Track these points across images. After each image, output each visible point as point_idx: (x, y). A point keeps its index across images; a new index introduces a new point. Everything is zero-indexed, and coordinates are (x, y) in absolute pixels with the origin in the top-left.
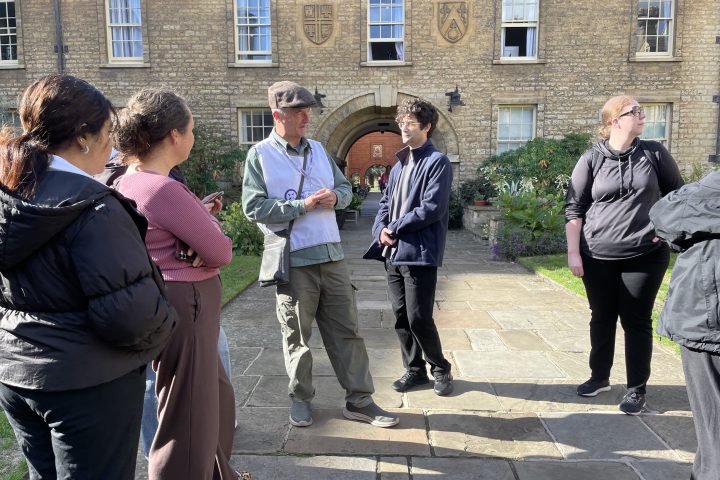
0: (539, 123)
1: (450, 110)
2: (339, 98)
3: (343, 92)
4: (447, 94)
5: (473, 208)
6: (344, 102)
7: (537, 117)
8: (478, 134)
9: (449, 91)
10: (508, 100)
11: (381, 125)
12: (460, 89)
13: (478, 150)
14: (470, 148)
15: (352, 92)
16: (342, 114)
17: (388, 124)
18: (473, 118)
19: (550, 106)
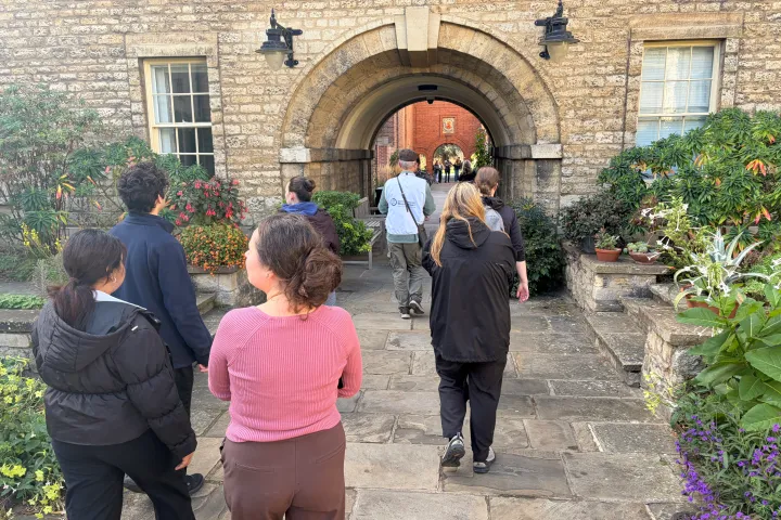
0: (727, 78)
1: (545, 55)
2: (327, 35)
3: (333, 23)
4: (538, 23)
5: (597, 265)
6: (337, 44)
7: (722, 65)
8: (599, 102)
9: (544, 15)
10: (664, 31)
11: (422, 88)
12: (565, 13)
13: (599, 135)
14: (582, 132)
15: (351, 23)
16: (334, 67)
17: (435, 87)
18: (588, 70)
19: (749, 44)
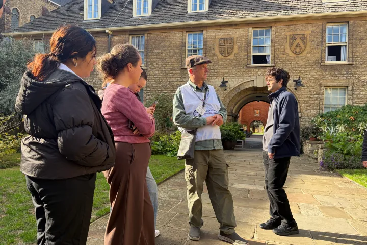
0: (349, 97)
1: (296, 89)
2: (235, 83)
3: (237, 80)
4: (294, 81)
5: (309, 141)
6: (238, 85)
7: (348, 93)
8: (312, 102)
9: (295, 79)
10: (330, 84)
11: (257, 97)
12: (301, 78)
13: (312, 111)
14: (307, 110)
15: (242, 80)
16: (236, 91)
17: (261, 97)
18: (309, 93)
19: (355, 88)
